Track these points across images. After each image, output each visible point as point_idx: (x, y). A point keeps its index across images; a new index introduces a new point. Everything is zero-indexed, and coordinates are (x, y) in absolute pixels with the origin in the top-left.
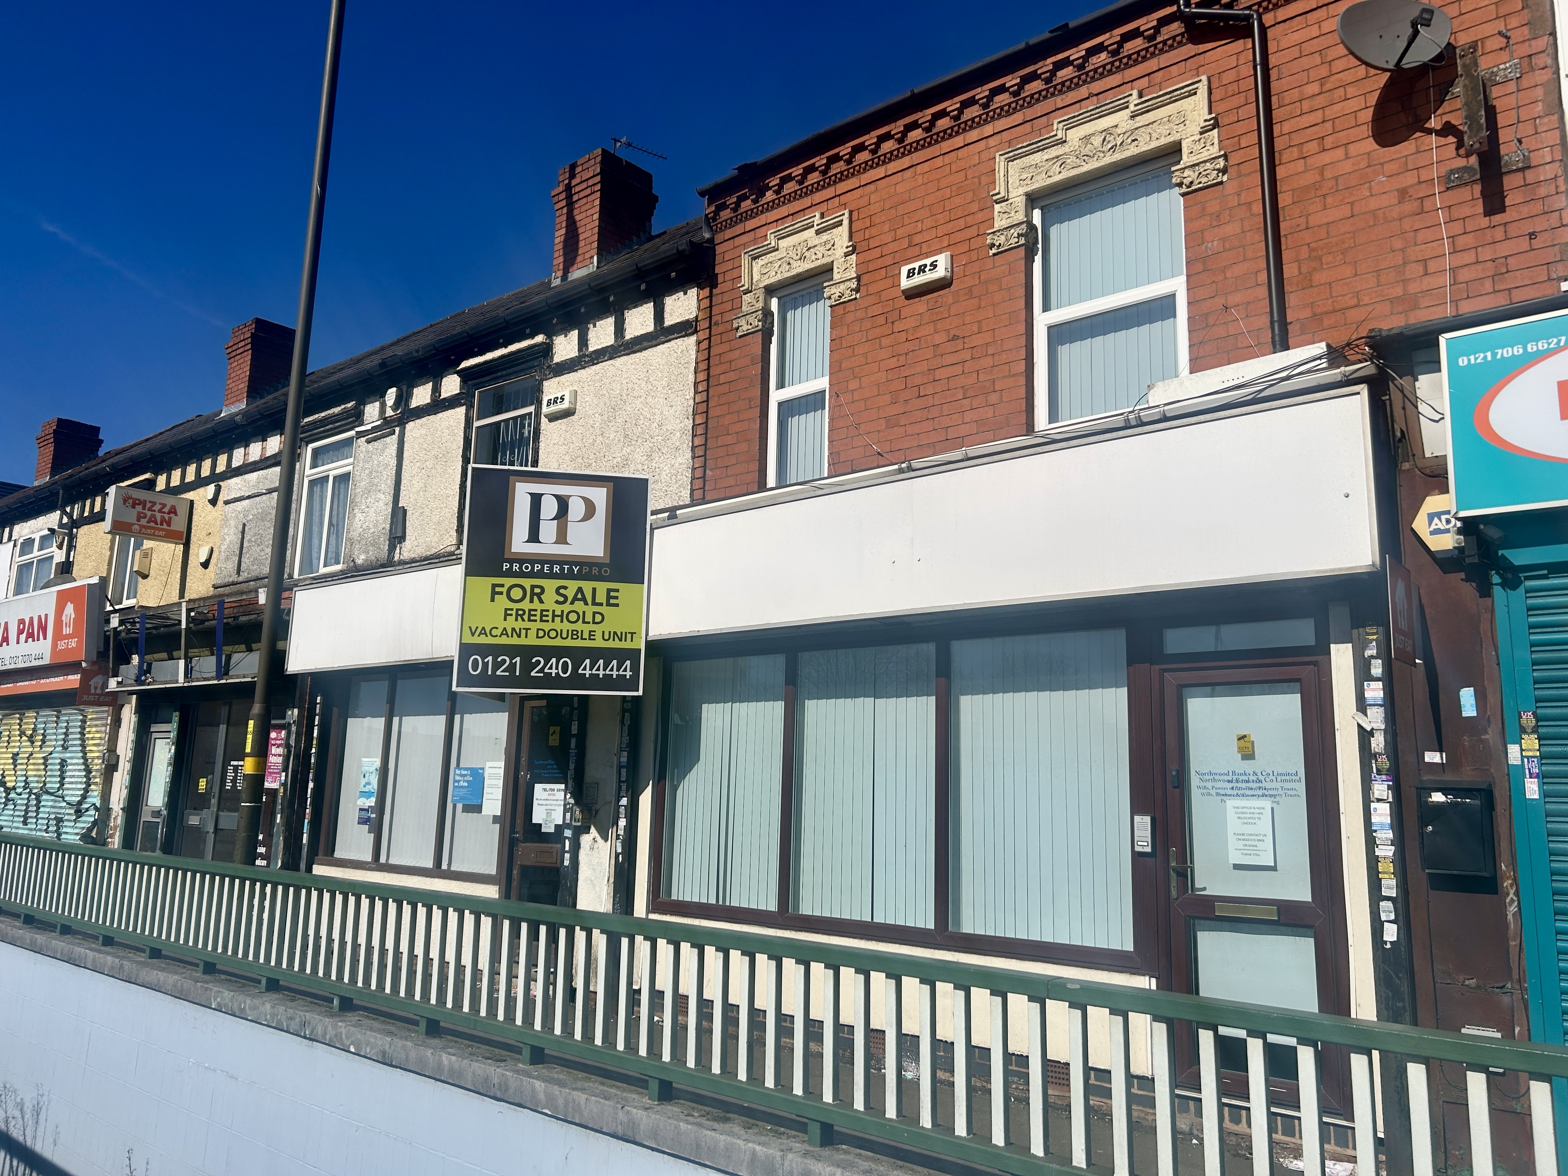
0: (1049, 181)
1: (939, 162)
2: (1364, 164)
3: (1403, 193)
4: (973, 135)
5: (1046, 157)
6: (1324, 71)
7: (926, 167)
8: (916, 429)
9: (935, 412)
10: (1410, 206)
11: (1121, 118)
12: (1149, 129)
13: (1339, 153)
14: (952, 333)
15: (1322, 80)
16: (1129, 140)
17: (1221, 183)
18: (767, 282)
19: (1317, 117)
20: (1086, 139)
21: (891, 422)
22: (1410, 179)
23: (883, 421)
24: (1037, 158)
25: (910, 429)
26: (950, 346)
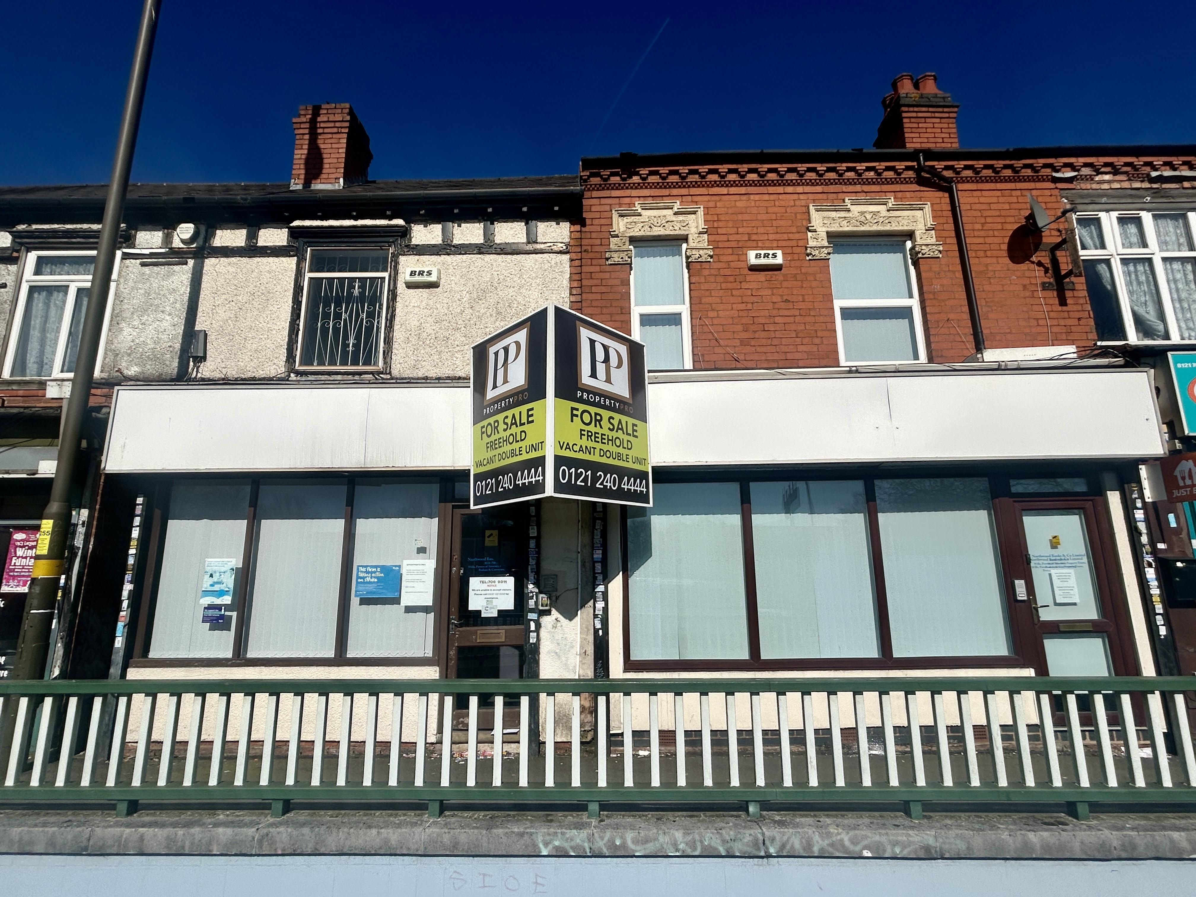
0: (841, 229)
1: (766, 197)
2: (1005, 269)
3: (1024, 286)
4: (790, 189)
5: (838, 216)
6: (983, 221)
7: (757, 197)
8: (764, 349)
9: (775, 342)
10: (1028, 294)
11: (882, 208)
12: (897, 219)
13: (994, 260)
14: (785, 298)
15: (983, 224)
16: (887, 221)
17: (939, 257)
18: (631, 234)
19: (981, 240)
20: (862, 213)
21: (744, 343)
22: (1026, 281)
23: (738, 341)
24: (834, 214)
25: (759, 349)
26: (783, 305)
